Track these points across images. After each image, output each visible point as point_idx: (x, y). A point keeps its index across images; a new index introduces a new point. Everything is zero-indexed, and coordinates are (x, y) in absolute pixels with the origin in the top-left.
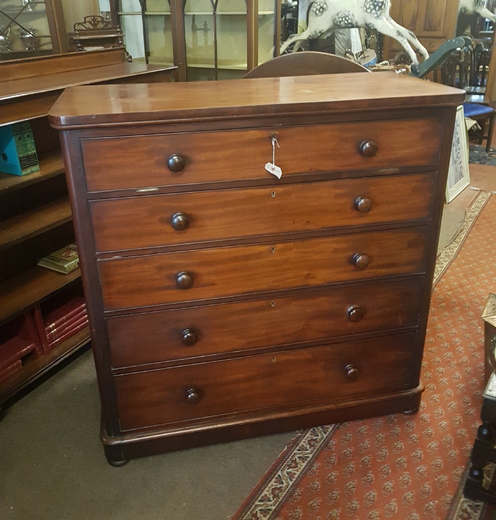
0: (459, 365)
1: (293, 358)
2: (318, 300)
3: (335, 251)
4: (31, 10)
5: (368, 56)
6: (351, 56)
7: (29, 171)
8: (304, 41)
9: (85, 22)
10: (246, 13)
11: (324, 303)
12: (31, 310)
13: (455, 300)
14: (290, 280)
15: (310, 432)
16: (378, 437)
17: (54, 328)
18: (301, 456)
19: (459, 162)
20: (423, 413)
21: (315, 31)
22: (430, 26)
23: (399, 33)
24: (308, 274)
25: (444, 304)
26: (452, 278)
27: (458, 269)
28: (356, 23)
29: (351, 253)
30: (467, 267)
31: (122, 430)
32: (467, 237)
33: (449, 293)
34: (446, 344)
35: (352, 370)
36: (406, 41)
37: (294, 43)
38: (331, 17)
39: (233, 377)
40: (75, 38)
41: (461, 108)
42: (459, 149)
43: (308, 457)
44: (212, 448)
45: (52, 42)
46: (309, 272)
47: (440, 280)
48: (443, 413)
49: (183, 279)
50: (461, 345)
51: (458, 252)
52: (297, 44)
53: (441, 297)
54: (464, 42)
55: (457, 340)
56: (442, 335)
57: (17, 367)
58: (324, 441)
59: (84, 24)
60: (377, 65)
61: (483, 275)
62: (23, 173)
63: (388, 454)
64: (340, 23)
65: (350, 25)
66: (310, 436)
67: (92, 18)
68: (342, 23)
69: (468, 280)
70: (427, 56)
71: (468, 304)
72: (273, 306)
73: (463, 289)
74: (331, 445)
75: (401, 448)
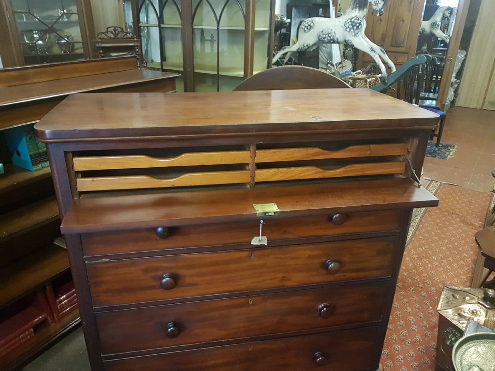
0: (413, 343)
1: (268, 346)
2: (292, 299)
3: (310, 257)
4: (66, 20)
5: (345, 66)
6: (331, 67)
7: (40, 166)
8: (294, 52)
9: (107, 32)
10: (244, 28)
11: (297, 301)
12: (42, 287)
13: (410, 281)
14: (267, 282)
17: (64, 299)
21: (303, 45)
22: (396, 43)
23: (372, 50)
24: (284, 277)
27: (413, 251)
28: (337, 40)
29: (324, 259)
30: (420, 249)
32: (420, 221)
34: (402, 322)
35: (320, 358)
36: (377, 56)
37: (285, 54)
38: (316, 34)
40: (97, 45)
45: (84, 47)
46: (284, 275)
49: (167, 282)
50: (415, 324)
52: (288, 54)
54: (426, 59)
55: (411, 318)
56: (398, 313)
57: (29, 334)
59: (106, 34)
60: (352, 73)
61: (434, 258)
62: (34, 169)
64: (324, 39)
65: (332, 41)
67: (114, 28)
68: (326, 39)
69: (421, 262)
70: (394, 70)
71: (421, 285)
72: (251, 303)
73: (417, 270)
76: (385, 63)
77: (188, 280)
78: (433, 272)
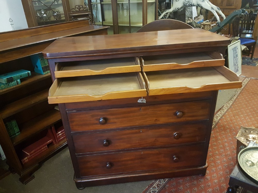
0: (226, 155)
1: (150, 152)
2: (161, 130)
3: (168, 110)
4: (56, 3)
5: (200, 18)
6: (190, 19)
7: (46, 72)
9: (75, 8)
10: (142, 2)
11: (163, 131)
12: (50, 127)
13: (227, 126)
14: (148, 122)
15: (158, 181)
16: (186, 185)
17: (60, 133)
18: (153, 191)
19: (237, 65)
20: (207, 176)
21: (176, 8)
22: (229, 4)
23: (212, 8)
24: (156, 119)
25: (222, 128)
26: (228, 116)
27: (231, 113)
28: (194, 4)
29: (175, 111)
30: (235, 111)
31: (81, 177)
32: (237, 98)
33: (225, 123)
35: (175, 158)
36: (215, 11)
38: (182, 2)
39: (125, 159)
40: (71, 15)
41: (239, 41)
42: (237, 59)
43: (156, 191)
44: (118, 185)
45: (65, 16)
46: (156, 118)
47: (222, 117)
48: (216, 176)
49: (102, 121)
50: (228, 147)
51: (232, 105)
52: (168, 14)
53: (222, 125)
54: (242, 11)
55: (226, 144)
56: (220, 141)
58: (163, 185)
59: (75, 9)
60: (203, 22)
61: (242, 116)
62: (44, 73)
64: (186, 4)
65: (191, 5)
66: (158, 183)
67: (78, 6)
68: (187, 4)
69: (235, 118)
70: (225, 18)
71: (233, 129)
72: (141, 132)
73: (232, 122)
74: (166, 187)
75: (196, 190)
76: (220, 15)
77: (112, 121)
78: (240, 122)
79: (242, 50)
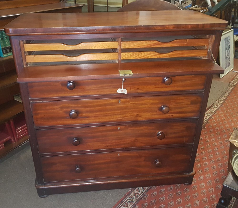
0: (216, 162)
1: (129, 154)
2: (142, 128)
3: (152, 104)
5: (188, 3)
7: (7, 55)
11: (145, 129)
12: (8, 121)
13: (218, 128)
14: (128, 117)
15: (136, 190)
16: (170, 195)
17: (20, 129)
18: (130, 201)
19: (228, 57)
20: (194, 185)
24: (137, 115)
25: (212, 130)
26: (218, 116)
27: (221, 112)
29: (160, 105)
30: (226, 111)
31: (44, 182)
32: (228, 96)
33: (215, 124)
34: (210, 150)
35: (158, 163)
39: (98, 162)
41: (232, 30)
42: (229, 51)
43: (134, 202)
44: (88, 193)
46: (138, 114)
47: (211, 117)
48: (204, 186)
49: (73, 114)
50: (218, 151)
51: (223, 104)
53: (211, 125)
55: (216, 148)
56: (209, 145)
57: (2, 146)
58: (142, 195)
60: (191, 7)
62: (4, 56)
63: (173, 204)
66: (136, 191)
69: (226, 118)
70: (217, 3)
71: (224, 130)
72: (119, 129)
73: (223, 123)
74: (146, 197)
75: (181, 201)
77: (84, 115)
78: (232, 124)
79: (235, 41)
